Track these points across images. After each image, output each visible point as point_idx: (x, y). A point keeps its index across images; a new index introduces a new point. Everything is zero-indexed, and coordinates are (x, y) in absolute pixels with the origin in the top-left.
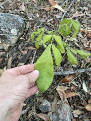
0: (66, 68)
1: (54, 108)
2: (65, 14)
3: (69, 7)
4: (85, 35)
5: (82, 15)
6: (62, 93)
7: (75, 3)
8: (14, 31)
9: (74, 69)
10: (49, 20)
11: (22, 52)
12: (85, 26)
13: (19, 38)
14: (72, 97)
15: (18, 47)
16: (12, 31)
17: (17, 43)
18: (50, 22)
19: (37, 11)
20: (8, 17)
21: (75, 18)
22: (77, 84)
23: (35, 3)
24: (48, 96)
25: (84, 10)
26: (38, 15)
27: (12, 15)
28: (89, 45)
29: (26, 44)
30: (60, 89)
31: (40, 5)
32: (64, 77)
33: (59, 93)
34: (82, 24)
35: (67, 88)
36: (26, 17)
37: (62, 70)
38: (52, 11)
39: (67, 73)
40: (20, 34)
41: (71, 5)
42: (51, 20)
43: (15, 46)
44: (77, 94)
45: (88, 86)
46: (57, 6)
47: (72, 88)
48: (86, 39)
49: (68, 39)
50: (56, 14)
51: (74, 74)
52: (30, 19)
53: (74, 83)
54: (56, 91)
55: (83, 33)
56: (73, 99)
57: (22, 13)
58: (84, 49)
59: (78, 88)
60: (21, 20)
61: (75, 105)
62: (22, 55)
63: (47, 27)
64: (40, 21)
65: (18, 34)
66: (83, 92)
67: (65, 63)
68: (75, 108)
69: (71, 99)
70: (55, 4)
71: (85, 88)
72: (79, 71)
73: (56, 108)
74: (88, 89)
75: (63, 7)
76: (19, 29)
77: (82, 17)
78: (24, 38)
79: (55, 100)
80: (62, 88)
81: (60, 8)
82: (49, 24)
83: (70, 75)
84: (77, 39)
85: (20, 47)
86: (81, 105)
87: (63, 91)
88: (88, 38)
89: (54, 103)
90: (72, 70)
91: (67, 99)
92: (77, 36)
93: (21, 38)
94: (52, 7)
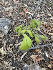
0: (35, 45)
1: (31, 68)
2: (32, 16)
3: (35, 12)
4: (44, 26)
5: (42, 16)
6: (35, 59)
7: (37, 10)
8: (6, 27)
9: (40, 45)
10: (25, 20)
11: (11, 38)
12: (44, 21)
13: (9, 31)
14: (40, 61)
15: (8, 36)
16: (5, 28)
17: (8, 33)
18: (25, 21)
19: (18, 15)
20: (3, 20)
21: (38, 18)
22: (42, 53)
23: (16, 11)
24: (27, 61)
25: (42, 13)
26: (18, 18)
27: (4, 19)
28: (47, 31)
29: (13, 34)
30: (33, 57)
31: (19, 12)
32: (35, 50)
33: (33, 59)
34: (42, 20)
35: (37, 56)
36: (12, 19)
37: (33, 46)
38: (26, 15)
39: (36, 48)
40: (9, 28)
41: (35, 11)
42: (26, 19)
43: (7, 35)
44: (43, 59)
45: (48, 53)
46: (28, 12)
47: (40, 55)
48: (45, 28)
49: (35, 29)
50: (28, 16)
51: (40, 48)
52: (14, 20)
53: (41, 53)
54: (31, 58)
55: (43, 25)
56: (41, 62)
57: (10, 17)
58: (44, 34)
59: (43, 55)
60: (9, 21)
61: (42, 65)
62: (11, 40)
63: (23, 23)
64: (20, 20)
65: (8, 29)
66: (46, 58)
67: (35, 42)
68: (42, 67)
69: (40, 62)
70: (27, 11)
71: (47, 55)
72: (42, 46)
73: (32, 68)
74: (48, 56)
75: (31, 13)
76: (9, 26)
77: (42, 17)
78: (12, 30)
79: (31, 63)
80: (34, 56)
81: (29, 13)
82: (25, 22)
83: (38, 48)
84: (40, 28)
85: (10, 35)
86: (46, 65)
87: (35, 58)
88: (46, 28)
89: (30, 65)
90: (39, 45)
91: (38, 62)
92: (40, 27)
93: (10, 31)
94: (25, 13)
